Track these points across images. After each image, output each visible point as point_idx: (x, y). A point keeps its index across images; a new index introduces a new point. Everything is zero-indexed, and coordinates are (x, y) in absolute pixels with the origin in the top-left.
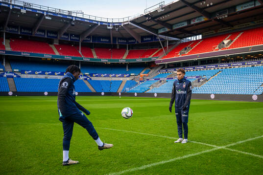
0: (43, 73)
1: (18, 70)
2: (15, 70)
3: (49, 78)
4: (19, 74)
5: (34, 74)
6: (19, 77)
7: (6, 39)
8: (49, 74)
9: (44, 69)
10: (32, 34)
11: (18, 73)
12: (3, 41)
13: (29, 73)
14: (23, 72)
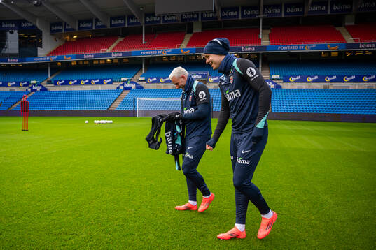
0: (321, 80)
1: (278, 77)
2: (274, 77)
3: (331, 88)
4: (280, 83)
5: (305, 81)
6: (279, 87)
7: (263, 29)
8: (332, 81)
9: (323, 72)
10: (303, 13)
11: (277, 82)
12: (259, 33)
13: (296, 81)
14: (286, 80)
